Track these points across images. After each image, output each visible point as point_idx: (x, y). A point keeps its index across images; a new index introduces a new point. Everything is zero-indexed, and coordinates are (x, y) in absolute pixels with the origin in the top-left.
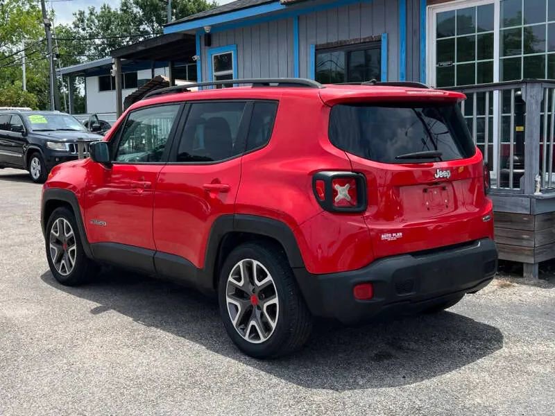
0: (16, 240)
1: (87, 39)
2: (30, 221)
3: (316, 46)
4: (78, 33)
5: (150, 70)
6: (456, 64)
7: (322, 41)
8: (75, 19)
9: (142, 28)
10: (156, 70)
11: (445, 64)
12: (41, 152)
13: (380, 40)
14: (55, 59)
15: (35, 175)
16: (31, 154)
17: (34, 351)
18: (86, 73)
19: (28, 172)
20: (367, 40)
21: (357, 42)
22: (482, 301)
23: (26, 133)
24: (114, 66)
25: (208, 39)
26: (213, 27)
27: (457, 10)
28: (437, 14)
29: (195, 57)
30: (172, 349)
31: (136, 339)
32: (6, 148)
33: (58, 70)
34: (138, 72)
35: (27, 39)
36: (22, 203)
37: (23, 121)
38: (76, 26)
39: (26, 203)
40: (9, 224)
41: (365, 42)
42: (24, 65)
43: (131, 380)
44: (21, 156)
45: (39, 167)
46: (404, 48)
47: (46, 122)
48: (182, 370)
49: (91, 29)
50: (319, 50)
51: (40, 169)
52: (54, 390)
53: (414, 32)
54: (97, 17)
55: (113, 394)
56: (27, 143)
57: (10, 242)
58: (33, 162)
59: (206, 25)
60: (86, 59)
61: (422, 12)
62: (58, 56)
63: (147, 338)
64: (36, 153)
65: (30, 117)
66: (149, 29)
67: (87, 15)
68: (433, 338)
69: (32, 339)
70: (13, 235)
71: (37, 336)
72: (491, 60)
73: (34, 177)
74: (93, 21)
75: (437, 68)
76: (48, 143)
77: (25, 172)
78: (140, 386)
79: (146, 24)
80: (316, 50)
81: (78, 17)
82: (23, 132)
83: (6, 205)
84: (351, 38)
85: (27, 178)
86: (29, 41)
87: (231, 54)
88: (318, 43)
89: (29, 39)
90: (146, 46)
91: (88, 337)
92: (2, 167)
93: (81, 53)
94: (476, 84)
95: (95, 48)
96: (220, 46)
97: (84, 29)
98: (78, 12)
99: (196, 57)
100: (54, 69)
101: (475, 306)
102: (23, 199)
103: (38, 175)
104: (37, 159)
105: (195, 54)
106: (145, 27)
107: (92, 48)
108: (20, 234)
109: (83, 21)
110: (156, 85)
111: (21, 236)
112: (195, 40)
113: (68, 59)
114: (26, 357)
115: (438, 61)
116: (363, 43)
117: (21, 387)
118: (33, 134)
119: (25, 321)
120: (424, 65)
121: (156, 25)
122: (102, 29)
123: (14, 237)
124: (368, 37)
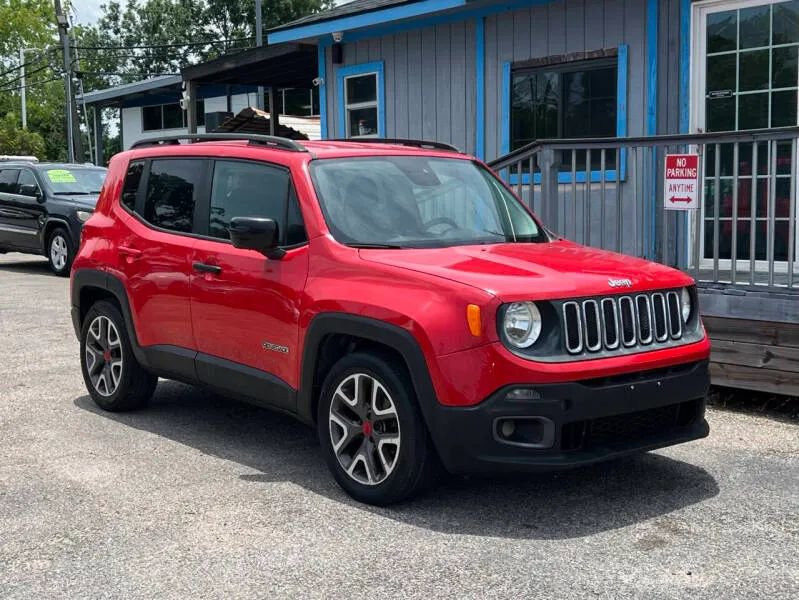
0: (54, 365)
1: (121, 48)
2: (67, 335)
3: (512, 64)
4: (108, 37)
5: (225, 98)
6: (737, 93)
7: (522, 57)
8: (102, 15)
9: (207, 29)
10: (234, 97)
11: (720, 94)
12: (69, 228)
13: (616, 56)
14: (75, 79)
15: (59, 263)
16: (51, 231)
17: (125, 530)
18: (122, 102)
19: (47, 259)
20: (596, 55)
21: (579, 58)
22: (790, 462)
23: (43, 199)
24: (184, 94)
25: (339, 53)
26: (346, 33)
27: (741, 10)
28: (708, 15)
29: (316, 80)
30: (332, 529)
31: (275, 514)
32: (9, 221)
33: (79, 96)
34: (206, 100)
35: (26, 47)
36: (46, 308)
37: (38, 178)
38: (105, 26)
39: (52, 308)
40: (37, 341)
41: (593, 59)
42: (23, 89)
43: (282, 573)
44: (35, 233)
45: (65, 251)
46: (654, 67)
47: (74, 180)
48: (354, 559)
49: (130, 31)
50: (515, 70)
51: (66, 254)
52: (170, 586)
53: (670, 44)
54: (139, 12)
55: (260, 593)
56: (45, 213)
57: (45, 368)
58: (54, 243)
59: (336, 29)
60: (119, 79)
61: (683, 13)
62: (79, 75)
63: (289, 512)
64: (59, 230)
65: (49, 172)
66: (218, 31)
67: (124, 9)
68: (724, 517)
69: (118, 513)
70: (47, 357)
71: (124, 508)
72: (794, 88)
73: (57, 266)
74: (132, 19)
75: (707, 99)
76: (80, 213)
77: (42, 258)
78: (297, 581)
79: (215, 23)
80: (512, 70)
81: (109, 12)
82: (38, 196)
83: (24, 311)
84: (569, 52)
85: (46, 268)
86: (32, 50)
87: (374, 76)
88: (516, 60)
89: (29, 46)
90: (237, 62)
91: (202, 510)
92: (4, 251)
93: (111, 70)
94: (770, 127)
95: (134, 62)
96: (356, 64)
97: (117, 32)
98: (108, 4)
99: (319, 81)
100: (73, 97)
101: (780, 470)
102: (46, 301)
103: (63, 263)
104: (60, 239)
105: (317, 76)
106: (212, 27)
107: (129, 61)
108: (57, 356)
109: (116, 18)
110: (244, 122)
111: (60, 359)
112: (315, 53)
113: (90, 79)
114: (116, 538)
115: (709, 89)
116: (589, 59)
117: (120, 582)
118: (54, 199)
119: (101, 486)
120: (687, 96)
121: (230, 24)
122: (147, 30)
123: (49, 359)
124: (597, 52)
